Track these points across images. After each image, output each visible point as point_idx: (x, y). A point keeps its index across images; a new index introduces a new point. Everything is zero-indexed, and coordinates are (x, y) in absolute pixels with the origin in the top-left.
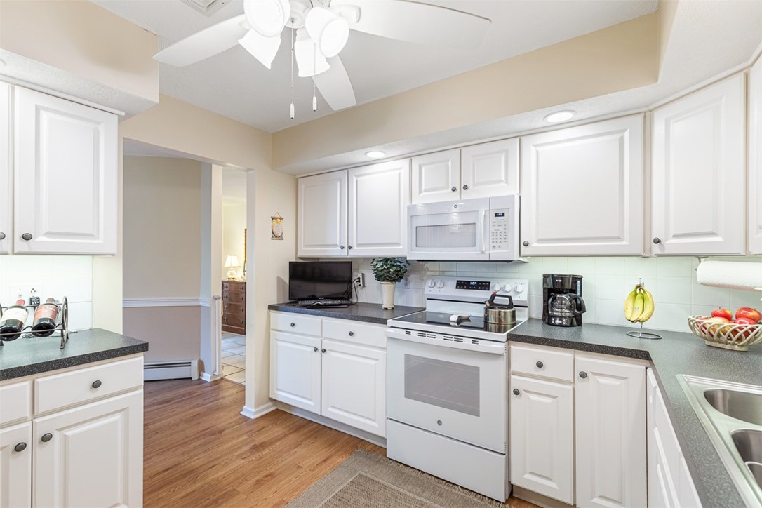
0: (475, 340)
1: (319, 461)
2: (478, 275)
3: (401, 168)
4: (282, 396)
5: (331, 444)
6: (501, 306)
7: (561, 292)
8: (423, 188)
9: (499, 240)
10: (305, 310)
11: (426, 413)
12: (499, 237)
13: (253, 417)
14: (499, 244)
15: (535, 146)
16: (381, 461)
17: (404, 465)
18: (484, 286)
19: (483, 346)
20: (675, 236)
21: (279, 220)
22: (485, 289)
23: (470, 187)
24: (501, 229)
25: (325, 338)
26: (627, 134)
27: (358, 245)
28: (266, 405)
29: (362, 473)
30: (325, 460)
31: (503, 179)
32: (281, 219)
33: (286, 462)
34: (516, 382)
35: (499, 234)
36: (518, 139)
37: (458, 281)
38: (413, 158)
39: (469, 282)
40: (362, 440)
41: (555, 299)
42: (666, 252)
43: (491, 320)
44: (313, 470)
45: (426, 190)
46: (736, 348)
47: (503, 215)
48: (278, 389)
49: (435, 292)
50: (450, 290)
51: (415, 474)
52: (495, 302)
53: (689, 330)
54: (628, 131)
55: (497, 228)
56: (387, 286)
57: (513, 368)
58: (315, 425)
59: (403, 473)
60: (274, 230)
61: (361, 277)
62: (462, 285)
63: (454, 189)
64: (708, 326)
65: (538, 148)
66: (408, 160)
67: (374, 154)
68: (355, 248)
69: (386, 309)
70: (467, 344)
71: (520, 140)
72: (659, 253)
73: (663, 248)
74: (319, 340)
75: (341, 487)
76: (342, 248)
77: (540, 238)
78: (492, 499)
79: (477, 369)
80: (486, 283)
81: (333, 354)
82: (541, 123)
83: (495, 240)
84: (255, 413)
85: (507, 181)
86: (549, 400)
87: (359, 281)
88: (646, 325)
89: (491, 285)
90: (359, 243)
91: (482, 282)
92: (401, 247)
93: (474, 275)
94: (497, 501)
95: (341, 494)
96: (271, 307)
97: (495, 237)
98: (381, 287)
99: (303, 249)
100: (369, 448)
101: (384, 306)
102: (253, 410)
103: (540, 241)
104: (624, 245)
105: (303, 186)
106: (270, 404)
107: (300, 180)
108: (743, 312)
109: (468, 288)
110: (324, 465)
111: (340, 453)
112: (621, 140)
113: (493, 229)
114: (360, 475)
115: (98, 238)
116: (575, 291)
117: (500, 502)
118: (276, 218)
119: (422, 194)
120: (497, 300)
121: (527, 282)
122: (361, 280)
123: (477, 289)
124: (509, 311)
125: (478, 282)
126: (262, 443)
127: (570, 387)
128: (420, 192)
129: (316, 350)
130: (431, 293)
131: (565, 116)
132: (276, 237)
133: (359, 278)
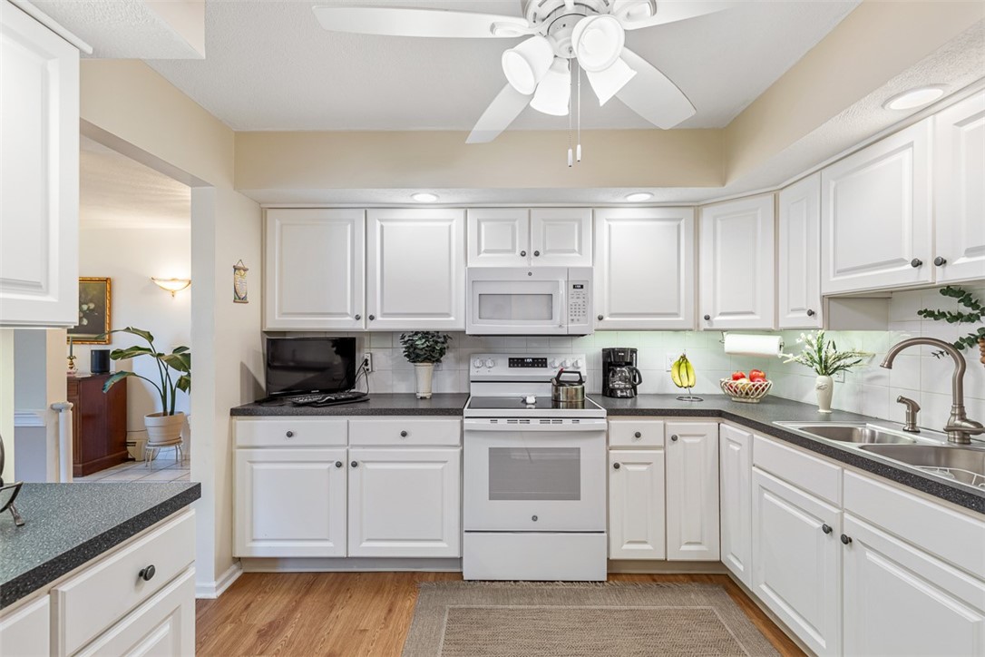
0: (576, 419)
1: (383, 615)
2: (530, 350)
3: (452, 220)
4: (262, 549)
5: (379, 590)
6: (571, 383)
7: (621, 366)
8: (483, 249)
9: (577, 313)
10: (310, 409)
11: (516, 511)
12: (577, 310)
13: (214, 595)
14: (577, 317)
15: (608, 220)
16: (461, 587)
17: (489, 581)
18: (540, 363)
19: (584, 425)
20: (722, 314)
21: (242, 272)
22: (542, 367)
23: (541, 253)
24: (580, 301)
25: (353, 446)
26: (682, 223)
27: (384, 315)
28: (229, 572)
29: (451, 606)
30: (390, 611)
31: (576, 248)
32: (245, 270)
33: (336, 632)
34: (616, 456)
35: (577, 307)
36: (591, 210)
37: (510, 359)
38: (468, 210)
39: (523, 359)
40: (414, 572)
41: (615, 372)
42: (714, 327)
43: (562, 397)
44: (387, 627)
45: (486, 251)
46: (755, 401)
47: (582, 287)
48: (254, 540)
49: (483, 373)
50: (502, 369)
51: (508, 586)
52: (561, 379)
53: (721, 392)
54: (683, 220)
55: (575, 300)
56: (424, 369)
57: (612, 443)
58: (332, 575)
59: (497, 590)
60: (237, 287)
61: (369, 359)
62: (516, 362)
63: (523, 254)
64: (740, 386)
65: (611, 223)
66: (462, 211)
67: (424, 197)
68: (379, 318)
69: (425, 398)
70: (567, 425)
71: (593, 211)
72: (708, 327)
73: (712, 324)
74: (344, 450)
75: (444, 630)
76: (358, 318)
77: (613, 311)
78: (595, 582)
79: (578, 450)
80: (542, 359)
81: (369, 466)
82: (620, 199)
83: (573, 314)
84: (217, 588)
85: (580, 252)
86: (644, 468)
87: (367, 365)
88: (693, 391)
89: (548, 362)
90: (385, 311)
91: (538, 359)
92: (452, 318)
93: (524, 350)
94: (600, 582)
95: (451, 637)
96: (234, 412)
97: (573, 310)
98: (415, 370)
99: (277, 318)
100: (431, 578)
101: (420, 395)
102: (214, 584)
103: (612, 315)
104: (681, 320)
105: (278, 223)
106: (234, 567)
107: (269, 212)
108: (754, 373)
109: (523, 366)
110: (395, 616)
111: (402, 596)
112: (679, 227)
113: (571, 301)
114: (453, 609)
115: (47, 292)
116: (631, 364)
117: (603, 582)
118: (239, 269)
119: (481, 255)
120: (564, 377)
121: (584, 357)
122: (369, 362)
123: (533, 366)
124: (579, 387)
125: (533, 359)
126: (271, 624)
127: (662, 452)
128: (479, 253)
129: (339, 465)
130: (479, 374)
131: (643, 197)
132: (240, 299)
133: (366, 360)
